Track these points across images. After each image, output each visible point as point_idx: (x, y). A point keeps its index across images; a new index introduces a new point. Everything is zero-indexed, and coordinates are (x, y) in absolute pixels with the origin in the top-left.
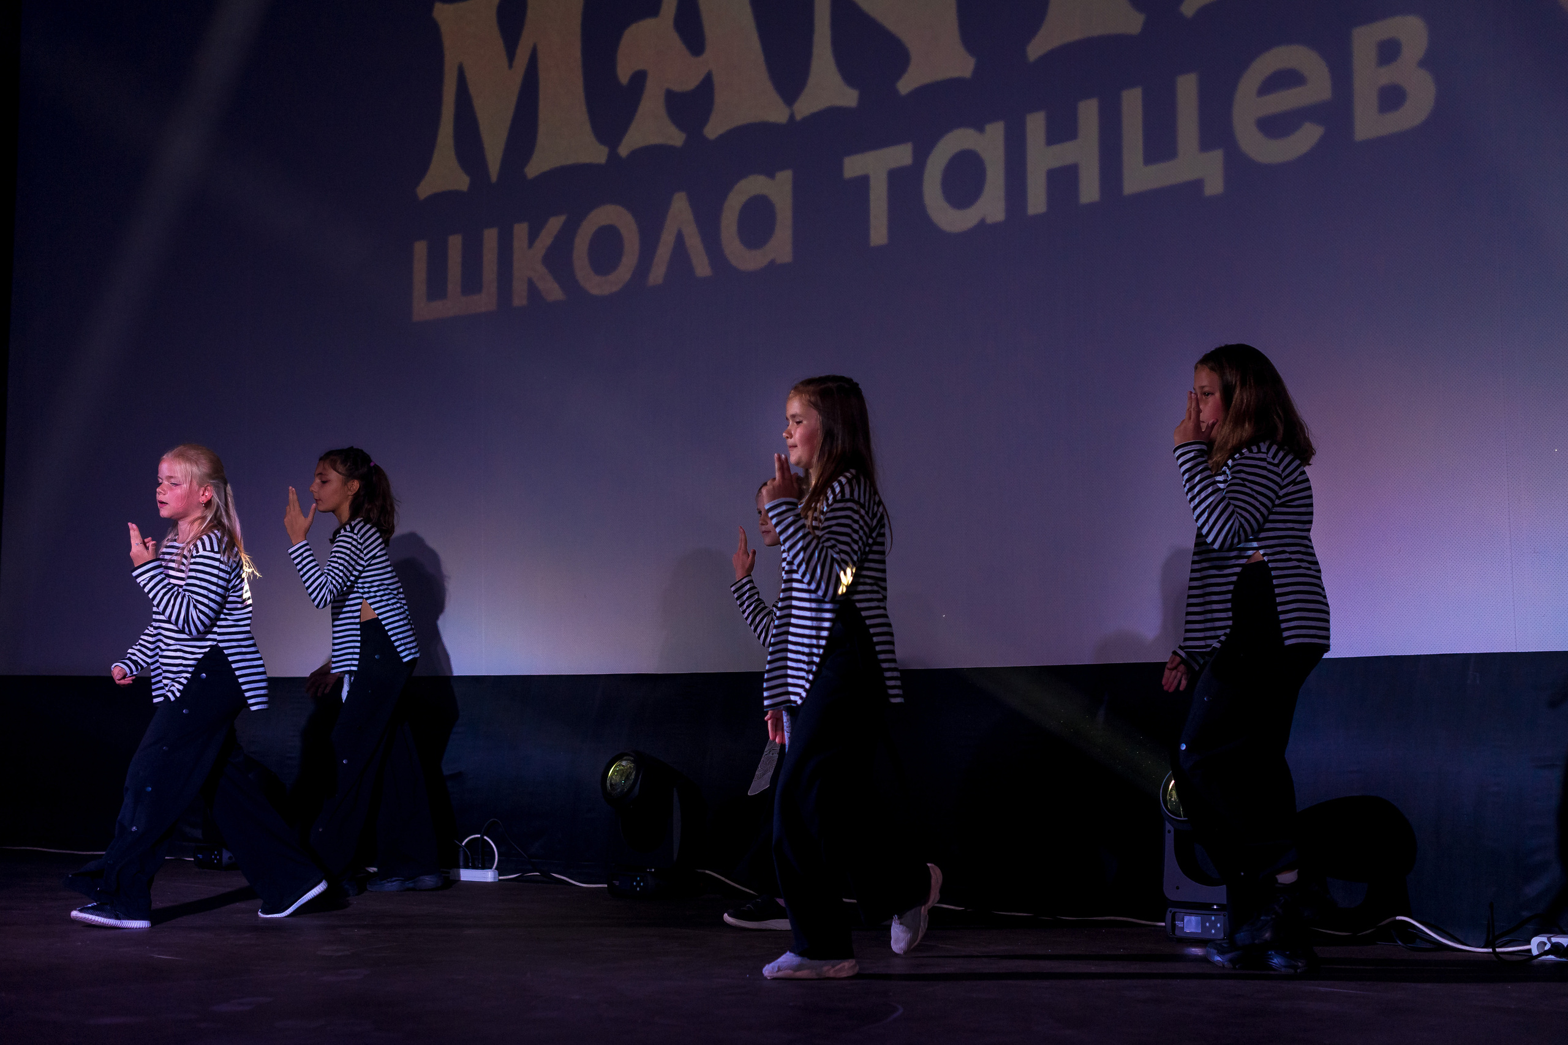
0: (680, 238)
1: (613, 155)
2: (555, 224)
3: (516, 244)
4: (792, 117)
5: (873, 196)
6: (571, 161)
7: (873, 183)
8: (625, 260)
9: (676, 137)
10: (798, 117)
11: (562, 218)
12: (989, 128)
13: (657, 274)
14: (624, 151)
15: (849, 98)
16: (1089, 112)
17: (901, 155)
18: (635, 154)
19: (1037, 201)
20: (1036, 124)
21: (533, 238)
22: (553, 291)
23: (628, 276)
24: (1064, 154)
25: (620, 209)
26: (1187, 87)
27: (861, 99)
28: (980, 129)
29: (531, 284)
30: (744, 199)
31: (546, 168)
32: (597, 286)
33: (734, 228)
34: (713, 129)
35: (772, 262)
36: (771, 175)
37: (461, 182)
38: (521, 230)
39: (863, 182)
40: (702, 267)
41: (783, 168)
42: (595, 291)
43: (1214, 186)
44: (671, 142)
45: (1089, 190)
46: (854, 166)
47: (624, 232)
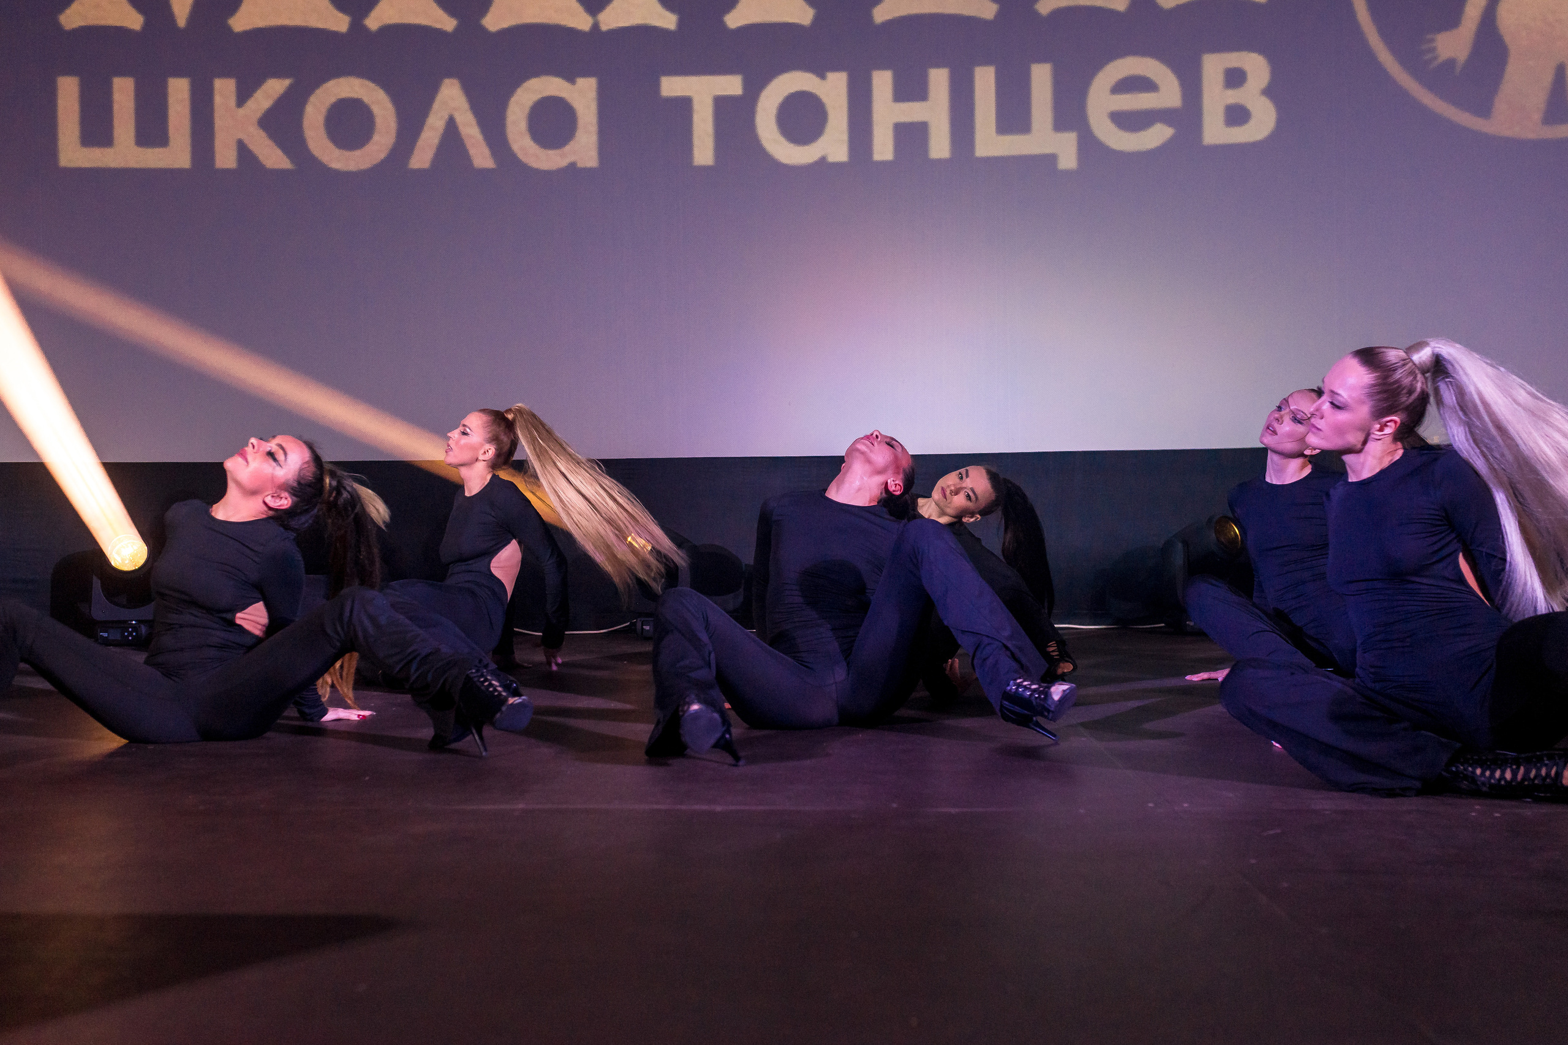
0: (451, 125)
1: (357, 25)
2: (274, 88)
3: (218, 99)
4: (596, 26)
5: (696, 118)
6: (297, 21)
7: (696, 106)
8: (376, 137)
9: (448, 23)
10: (604, 28)
11: (287, 82)
12: (832, 76)
13: (422, 157)
14: (373, 22)
15: (668, 21)
16: (939, 79)
17: (732, 85)
18: (388, 30)
19: (883, 148)
20: (882, 82)
21: (243, 96)
22: (273, 157)
23: (382, 156)
24: (911, 112)
25: (371, 85)
26: (1041, 76)
27: (681, 23)
28: (822, 76)
29: (242, 147)
30: (536, 97)
31: (261, 23)
32: (336, 159)
33: (523, 125)
34: (494, 21)
35: (572, 166)
36: (571, 79)
37: (134, 21)
38: (224, 89)
39: (684, 104)
40: (481, 157)
41: (586, 74)
42: (335, 165)
43: (1068, 161)
44: (438, 26)
45: (940, 146)
46: (672, 86)
47: (376, 109)
